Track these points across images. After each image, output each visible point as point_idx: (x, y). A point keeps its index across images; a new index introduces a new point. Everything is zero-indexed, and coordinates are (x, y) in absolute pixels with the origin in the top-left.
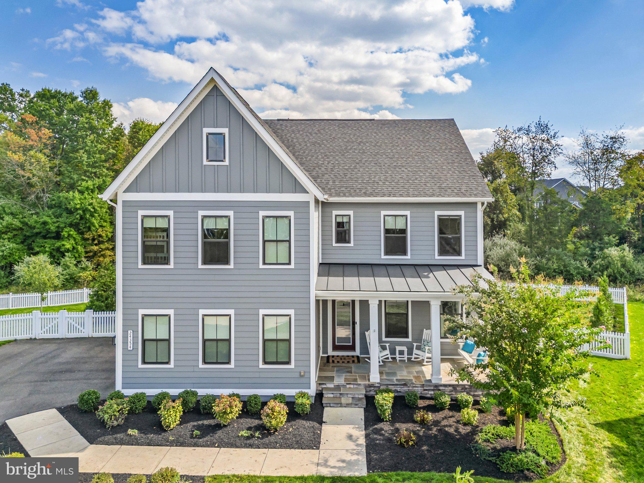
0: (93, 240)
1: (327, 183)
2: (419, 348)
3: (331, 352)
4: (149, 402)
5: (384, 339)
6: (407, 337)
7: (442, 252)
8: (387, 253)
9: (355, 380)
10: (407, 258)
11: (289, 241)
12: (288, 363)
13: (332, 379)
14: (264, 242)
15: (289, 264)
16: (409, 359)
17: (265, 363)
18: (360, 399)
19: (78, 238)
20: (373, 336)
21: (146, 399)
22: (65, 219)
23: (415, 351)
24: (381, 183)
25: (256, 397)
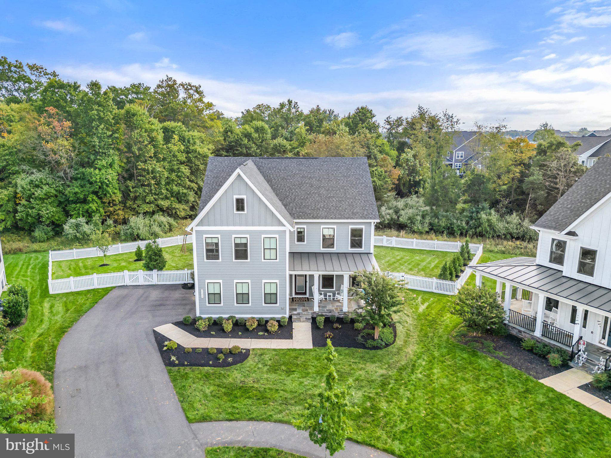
0: (109, 203)
1: (292, 210)
2: (338, 294)
3: (294, 296)
4: (215, 321)
5: (321, 289)
6: (333, 288)
7: (353, 246)
8: (323, 248)
9: (307, 310)
10: (334, 250)
11: (276, 249)
12: (276, 303)
13: (295, 310)
14: (264, 249)
15: (276, 259)
16: (333, 299)
17: (265, 303)
18: (309, 319)
19: (99, 201)
20: (315, 288)
21: (213, 319)
22: (88, 188)
23: (336, 295)
24: (321, 209)
25: (263, 318)
